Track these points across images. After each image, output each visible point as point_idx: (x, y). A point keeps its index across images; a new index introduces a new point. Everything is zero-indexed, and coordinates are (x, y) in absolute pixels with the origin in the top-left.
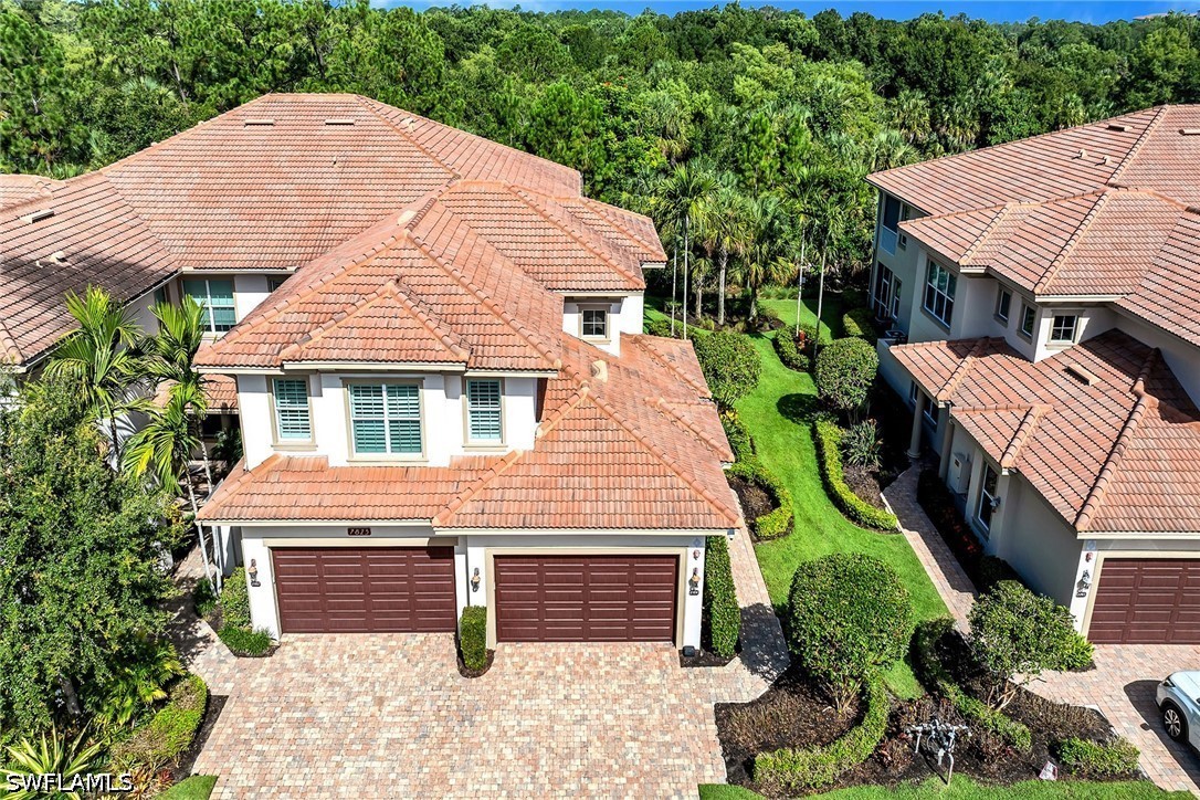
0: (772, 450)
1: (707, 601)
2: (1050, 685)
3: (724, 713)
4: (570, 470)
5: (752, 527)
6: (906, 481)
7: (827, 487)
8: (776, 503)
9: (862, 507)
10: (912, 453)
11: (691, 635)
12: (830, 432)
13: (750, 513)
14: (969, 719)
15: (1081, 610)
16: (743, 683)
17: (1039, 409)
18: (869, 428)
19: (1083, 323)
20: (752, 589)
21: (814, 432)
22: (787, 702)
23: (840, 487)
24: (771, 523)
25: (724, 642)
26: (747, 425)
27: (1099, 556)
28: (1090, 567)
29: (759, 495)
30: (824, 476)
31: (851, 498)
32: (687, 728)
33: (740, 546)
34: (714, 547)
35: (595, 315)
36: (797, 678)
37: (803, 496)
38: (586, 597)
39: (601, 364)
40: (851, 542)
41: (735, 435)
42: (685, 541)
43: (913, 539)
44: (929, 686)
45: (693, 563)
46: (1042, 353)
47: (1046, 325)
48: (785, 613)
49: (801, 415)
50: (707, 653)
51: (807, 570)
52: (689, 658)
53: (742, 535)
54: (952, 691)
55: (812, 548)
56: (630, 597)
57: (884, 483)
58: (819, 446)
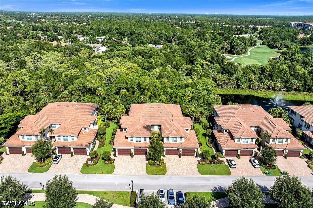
0: (202, 140)
1: (197, 153)
2: (220, 159)
3: (198, 160)
4: (187, 143)
5: (200, 147)
6: (214, 143)
7: (207, 144)
8: (202, 145)
9: (209, 146)
10: (215, 140)
11: (195, 155)
12: (207, 138)
13: (200, 146)
14: (215, 161)
15: (224, 154)
16: (199, 159)
17: (223, 138)
18: (211, 138)
19: (227, 131)
20: (200, 152)
21: (206, 138)
22: (202, 160)
23: (208, 144)
24: (201, 147)
25: (198, 156)
26: (199, 137)
27: (225, 150)
28: (224, 151)
29: (200, 144)
30: (206, 142)
31: (208, 145)
32: (195, 161)
33: (199, 149)
34: (197, 149)
35: (187, 130)
36: (203, 158)
37: (204, 144)
38: (188, 152)
39: (188, 134)
40: (208, 149)
41: (198, 138)
42: (195, 149)
43: (213, 148)
44: (212, 158)
45: (196, 150)
46: (224, 133)
47: (224, 131)
48: (202, 154)
49: (205, 136)
50: (197, 157)
51: (204, 151)
52: (195, 157)
53: (199, 148)
54: (214, 159)
55: (204, 149)
56: (191, 152)
57: (212, 143)
58: (206, 139)
